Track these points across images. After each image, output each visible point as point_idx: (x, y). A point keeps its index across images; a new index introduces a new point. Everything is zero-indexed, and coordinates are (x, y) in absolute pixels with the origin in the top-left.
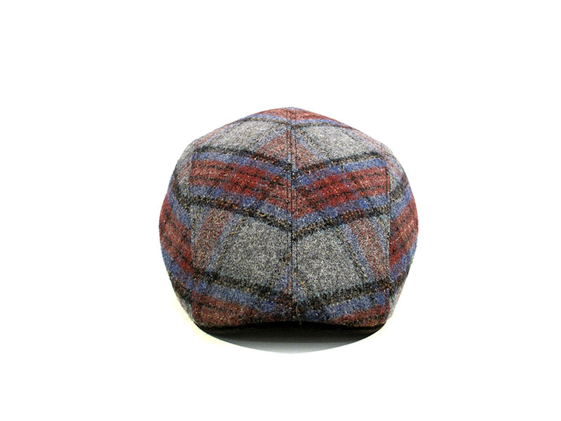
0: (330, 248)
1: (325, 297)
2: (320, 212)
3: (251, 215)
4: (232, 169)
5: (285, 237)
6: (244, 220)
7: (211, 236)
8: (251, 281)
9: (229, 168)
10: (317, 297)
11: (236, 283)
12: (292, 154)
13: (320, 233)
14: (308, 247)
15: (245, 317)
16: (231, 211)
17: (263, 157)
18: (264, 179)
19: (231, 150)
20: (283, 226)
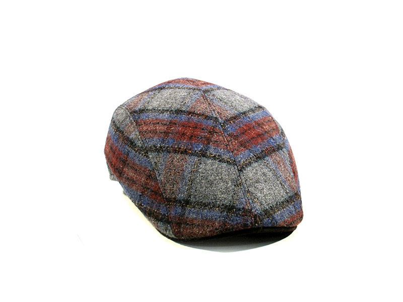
0: (264, 174)
1: (271, 208)
2: (250, 150)
3: (204, 156)
4: (175, 124)
5: (233, 170)
6: (199, 160)
7: (175, 173)
8: (218, 203)
9: (172, 123)
10: (267, 209)
11: (205, 205)
12: (214, 110)
13: (256, 164)
14: (251, 175)
15: (220, 229)
16: (187, 154)
17: (195, 114)
18: (203, 129)
19: (167, 111)
20: (229, 162)
